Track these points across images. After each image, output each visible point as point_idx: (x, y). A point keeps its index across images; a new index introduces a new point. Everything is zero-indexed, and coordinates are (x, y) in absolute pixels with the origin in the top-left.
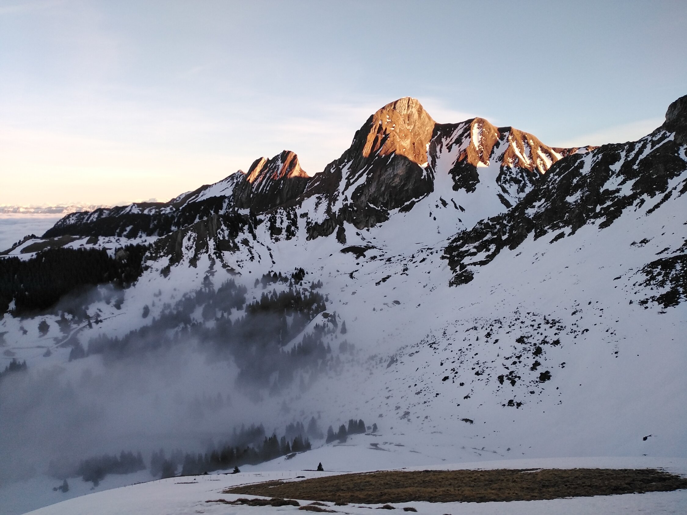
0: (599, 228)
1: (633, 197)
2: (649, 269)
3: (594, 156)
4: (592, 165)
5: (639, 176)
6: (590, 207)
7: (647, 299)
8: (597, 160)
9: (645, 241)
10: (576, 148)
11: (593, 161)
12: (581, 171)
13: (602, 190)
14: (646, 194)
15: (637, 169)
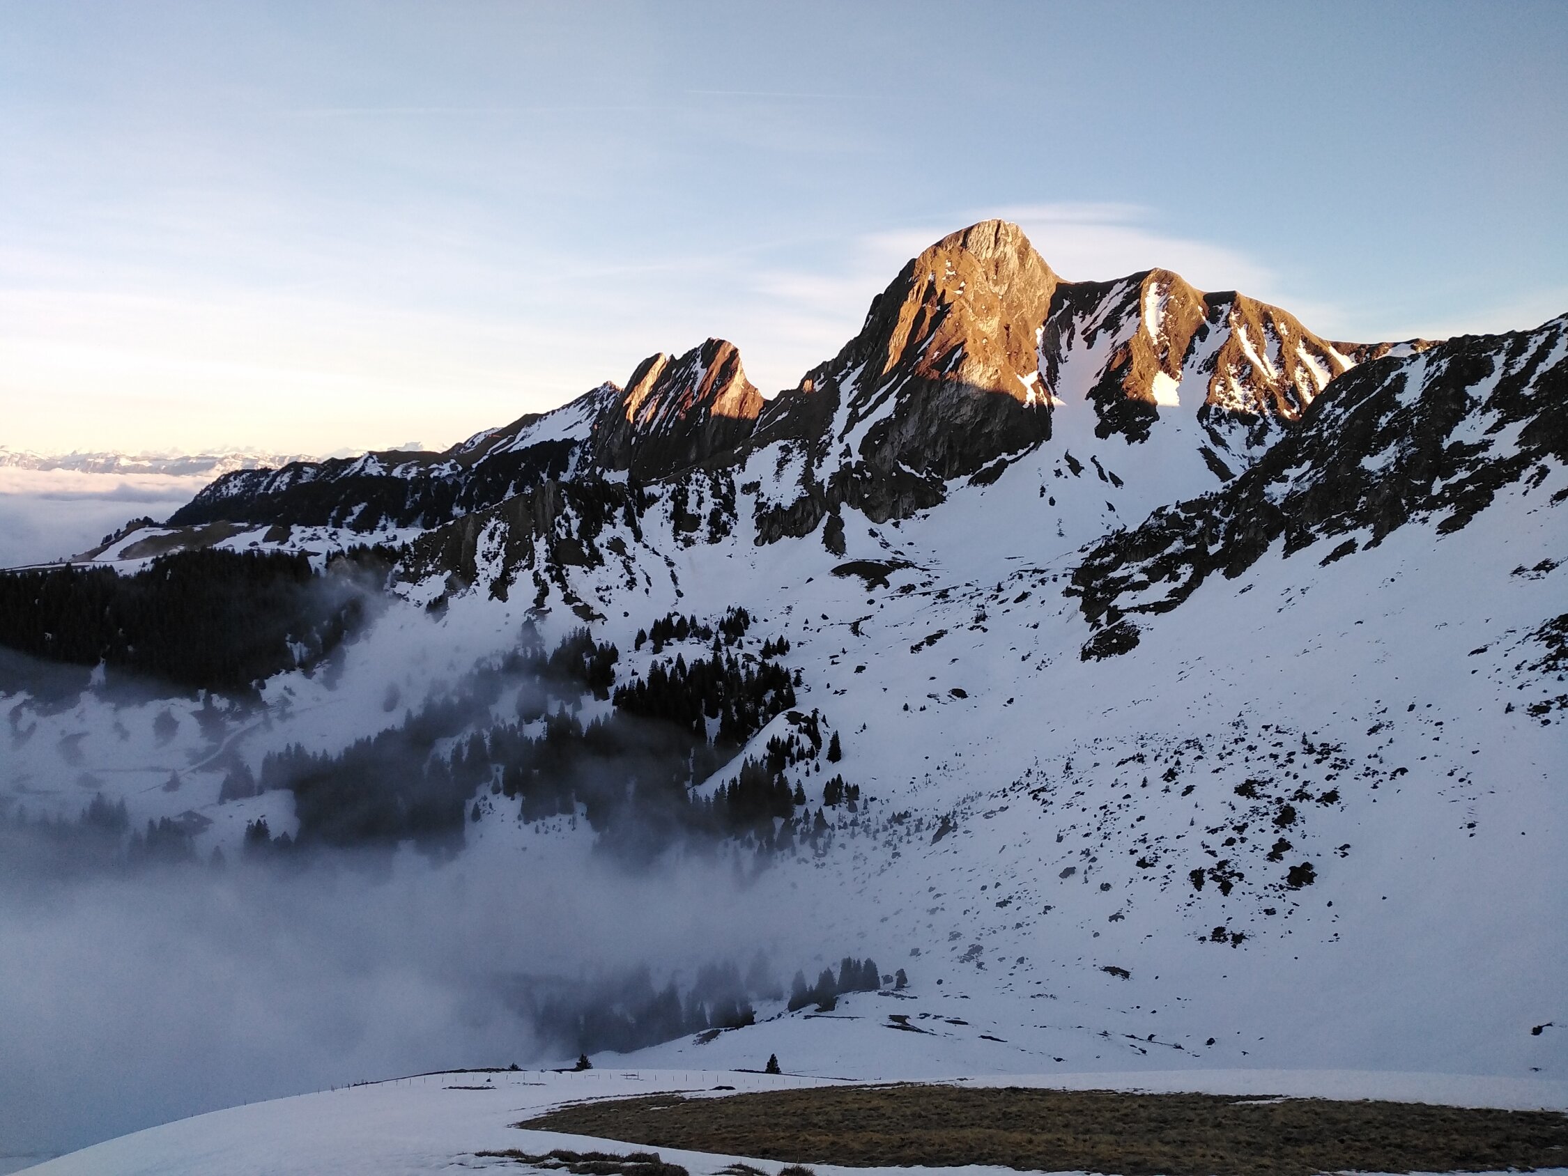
0: (1438, 533)
1: (1521, 461)
2: (1555, 632)
3: (1429, 364)
4: (1424, 384)
5: (1536, 413)
6: (1418, 483)
7: (1548, 702)
8: (1438, 374)
9: (1546, 566)
10: (1387, 344)
11: (1427, 375)
12: (1398, 397)
13: (1446, 444)
14: (1551, 455)
15: (1531, 396)
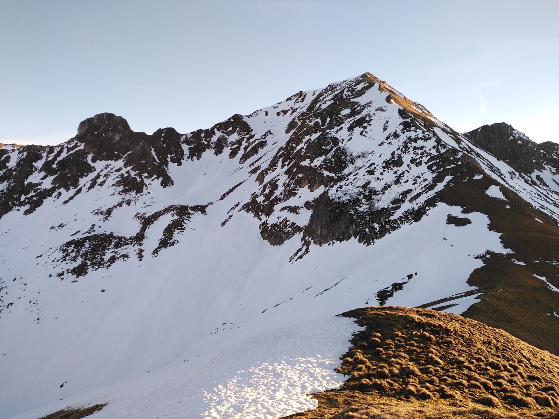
0: (24, 215)
1: (53, 190)
2: (65, 248)
3: (19, 153)
4: (17, 161)
5: (57, 174)
6: (16, 196)
7: (63, 272)
8: (22, 157)
9: (61, 226)
11: (18, 157)
12: (7, 164)
13: (26, 183)
14: (62, 188)
15: (55, 168)
